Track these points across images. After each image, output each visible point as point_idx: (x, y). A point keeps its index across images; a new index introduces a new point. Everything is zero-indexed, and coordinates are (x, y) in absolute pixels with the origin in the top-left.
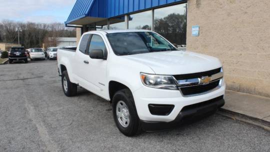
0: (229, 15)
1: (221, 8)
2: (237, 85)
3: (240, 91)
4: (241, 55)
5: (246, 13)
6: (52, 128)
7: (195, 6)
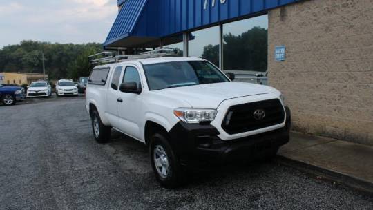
0: (327, 29)
1: (315, 20)
2: (340, 131)
3: (346, 140)
4: (345, 87)
5: (351, 26)
6: (73, 194)
7: (279, 18)
